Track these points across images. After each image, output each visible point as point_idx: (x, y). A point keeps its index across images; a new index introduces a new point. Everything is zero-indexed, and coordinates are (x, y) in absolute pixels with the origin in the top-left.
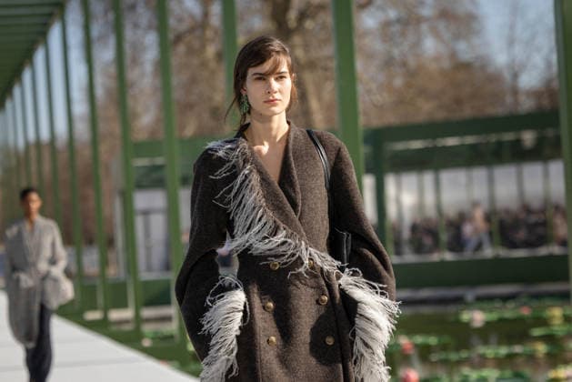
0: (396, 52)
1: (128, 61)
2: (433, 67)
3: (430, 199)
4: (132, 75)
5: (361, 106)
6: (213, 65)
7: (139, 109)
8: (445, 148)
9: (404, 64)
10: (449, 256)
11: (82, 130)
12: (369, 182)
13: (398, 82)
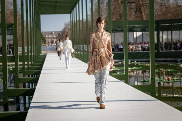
0: (163, 2)
1: (101, 3)
2: (172, 6)
3: (170, 37)
4: (101, 6)
5: (154, 15)
6: (120, 4)
7: (103, 14)
8: (174, 25)
9: (165, 6)
10: (173, 51)
11: (89, 18)
12: (156, 33)
13: (163, 10)
